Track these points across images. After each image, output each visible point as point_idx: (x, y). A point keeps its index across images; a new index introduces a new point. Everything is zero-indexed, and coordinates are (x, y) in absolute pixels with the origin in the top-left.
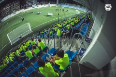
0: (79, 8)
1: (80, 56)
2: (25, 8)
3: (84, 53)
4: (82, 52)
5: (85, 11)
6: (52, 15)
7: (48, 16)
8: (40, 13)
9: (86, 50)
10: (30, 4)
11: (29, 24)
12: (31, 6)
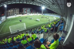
0: (55, 16)
1: (62, 41)
2: (23, 14)
3: (64, 39)
4: (63, 39)
5: (59, 17)
6: (39, 20)
7: (37, 21)
8: (31, 19)
9: (65, 37)
10: (25, 12)
11: (25, 24)
12: (26, 14)
